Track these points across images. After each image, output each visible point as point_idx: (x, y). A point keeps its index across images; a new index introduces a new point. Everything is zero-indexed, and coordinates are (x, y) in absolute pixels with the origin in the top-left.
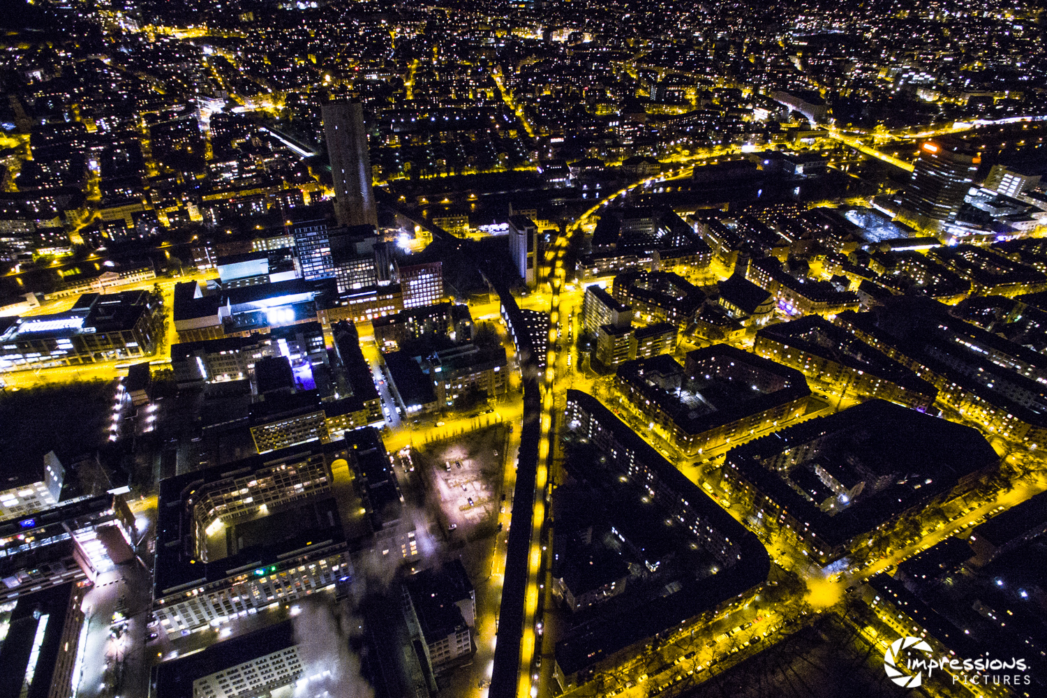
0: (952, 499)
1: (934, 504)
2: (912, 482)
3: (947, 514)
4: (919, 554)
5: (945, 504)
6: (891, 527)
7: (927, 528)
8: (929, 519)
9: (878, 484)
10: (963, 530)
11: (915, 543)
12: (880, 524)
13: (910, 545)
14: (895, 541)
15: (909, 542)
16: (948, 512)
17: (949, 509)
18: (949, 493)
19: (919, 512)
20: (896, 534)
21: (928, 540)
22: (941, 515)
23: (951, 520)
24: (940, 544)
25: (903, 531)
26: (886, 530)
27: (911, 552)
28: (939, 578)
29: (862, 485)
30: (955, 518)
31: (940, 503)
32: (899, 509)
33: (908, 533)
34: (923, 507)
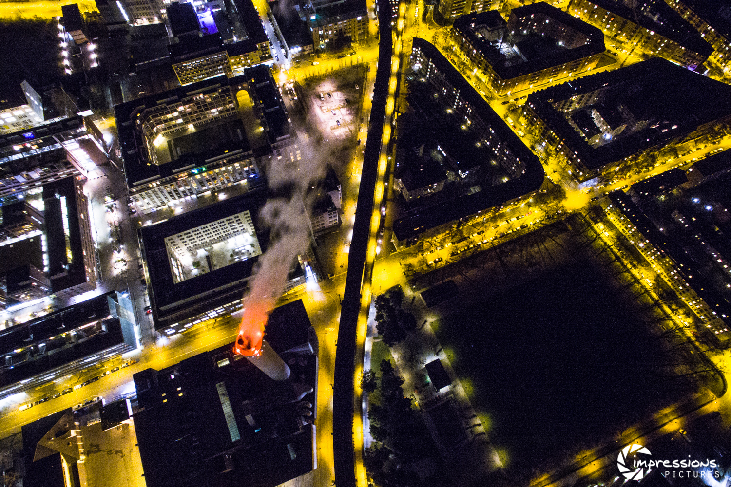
0: (687, 141)
1: (672, 145)
2: (663, 126)
3: (678, 152)
4: (648, 179)
5: (680, 145)
6: (635, 159)
7: (661, 161)
8: (664, 154)
9: (637, 127)
10: (686, 164)
11: (648, 171)
12: (628, 156)
13: (645, 172)
14: (635, 168)
15: (644, 170)
16: (680, 150)
17: (682, 149)
18: (686, 136)
19: (659, 149)
20: (637, 165)
21: (659, 169)
22: (674, 152)
23: (680, 156)
24: (666, 173)
25: (643, 162)
26: (631, 161)
27: (643, 177)
28: (656, 195)
29: (624, 127)
30: (683, 155)
31: (676, 144)
32: (645, 146)
33: (645, 164)
34: (663, 146)
